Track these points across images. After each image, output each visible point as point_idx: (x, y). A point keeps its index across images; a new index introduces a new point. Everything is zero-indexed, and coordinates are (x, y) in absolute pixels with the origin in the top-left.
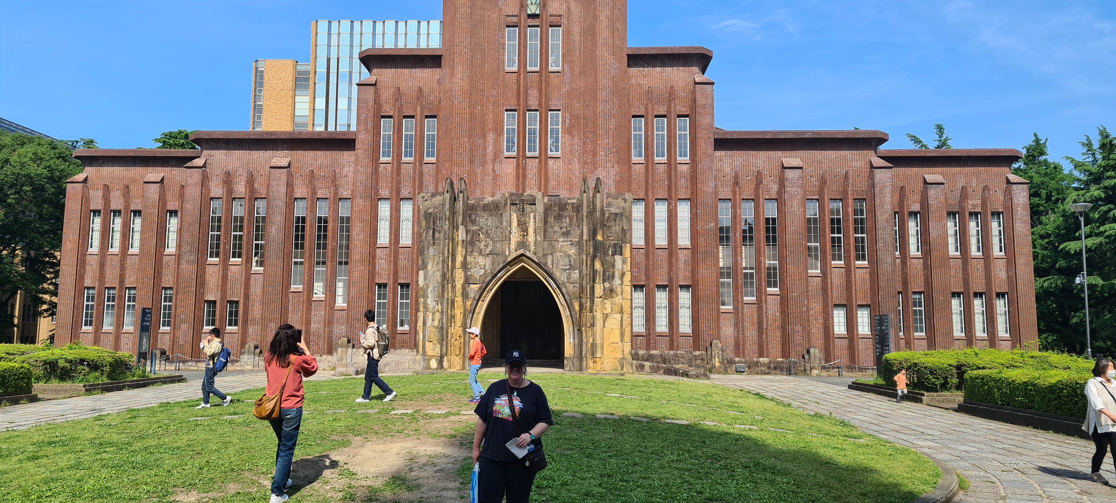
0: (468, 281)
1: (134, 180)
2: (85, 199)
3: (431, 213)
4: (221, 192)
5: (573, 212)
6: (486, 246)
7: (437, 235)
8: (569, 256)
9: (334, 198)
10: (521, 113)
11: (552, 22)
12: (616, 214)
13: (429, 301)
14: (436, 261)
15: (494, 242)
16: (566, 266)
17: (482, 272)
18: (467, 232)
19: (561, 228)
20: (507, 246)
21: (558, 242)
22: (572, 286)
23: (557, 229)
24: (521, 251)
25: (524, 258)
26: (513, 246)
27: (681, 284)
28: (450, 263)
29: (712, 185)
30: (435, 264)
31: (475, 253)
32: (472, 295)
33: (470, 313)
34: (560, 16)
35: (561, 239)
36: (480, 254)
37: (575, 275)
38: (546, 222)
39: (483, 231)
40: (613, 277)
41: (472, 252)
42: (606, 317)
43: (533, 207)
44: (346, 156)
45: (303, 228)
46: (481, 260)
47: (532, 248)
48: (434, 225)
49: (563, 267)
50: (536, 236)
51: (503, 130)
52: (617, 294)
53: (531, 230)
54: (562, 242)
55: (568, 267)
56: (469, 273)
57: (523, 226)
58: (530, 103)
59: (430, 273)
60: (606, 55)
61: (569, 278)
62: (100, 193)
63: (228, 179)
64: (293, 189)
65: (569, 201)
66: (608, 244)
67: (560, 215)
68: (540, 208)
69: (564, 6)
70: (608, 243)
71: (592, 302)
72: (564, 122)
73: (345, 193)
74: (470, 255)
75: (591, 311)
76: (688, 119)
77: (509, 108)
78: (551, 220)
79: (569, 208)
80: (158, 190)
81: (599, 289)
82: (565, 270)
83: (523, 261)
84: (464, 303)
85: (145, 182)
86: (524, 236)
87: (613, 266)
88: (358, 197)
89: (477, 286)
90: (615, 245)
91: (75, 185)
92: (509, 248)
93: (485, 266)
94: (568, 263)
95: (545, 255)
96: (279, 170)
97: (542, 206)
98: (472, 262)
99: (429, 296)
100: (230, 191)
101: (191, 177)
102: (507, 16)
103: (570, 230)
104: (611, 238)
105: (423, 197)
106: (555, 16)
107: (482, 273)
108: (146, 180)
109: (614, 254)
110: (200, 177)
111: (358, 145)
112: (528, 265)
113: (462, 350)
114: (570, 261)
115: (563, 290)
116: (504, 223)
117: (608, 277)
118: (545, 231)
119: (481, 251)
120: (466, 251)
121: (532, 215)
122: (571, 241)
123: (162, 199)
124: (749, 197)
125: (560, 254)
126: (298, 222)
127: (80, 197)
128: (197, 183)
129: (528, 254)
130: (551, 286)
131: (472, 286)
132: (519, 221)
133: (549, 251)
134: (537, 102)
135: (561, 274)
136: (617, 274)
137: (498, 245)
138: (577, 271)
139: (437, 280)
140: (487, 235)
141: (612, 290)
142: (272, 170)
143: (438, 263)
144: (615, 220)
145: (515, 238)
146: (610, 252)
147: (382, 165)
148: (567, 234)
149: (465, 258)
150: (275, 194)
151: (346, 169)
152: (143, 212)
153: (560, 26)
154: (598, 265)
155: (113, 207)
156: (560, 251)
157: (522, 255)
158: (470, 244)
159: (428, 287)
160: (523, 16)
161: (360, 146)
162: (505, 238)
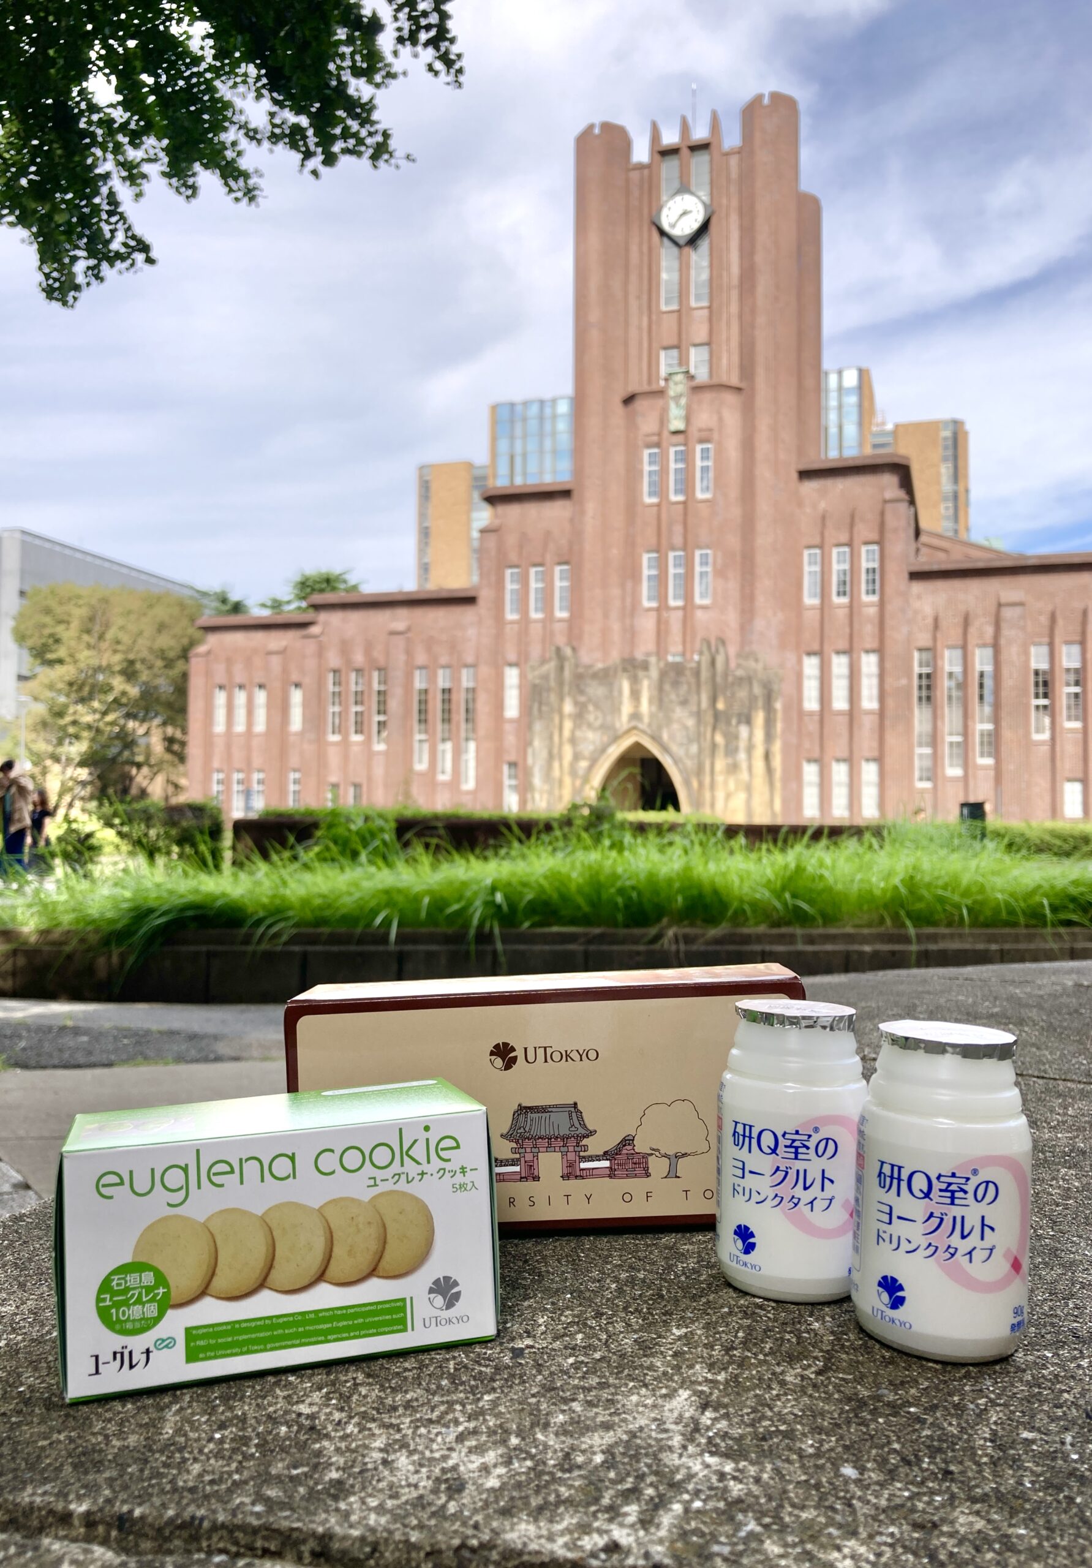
0: (577, 757)
1: (256, 650)
2: (208, 674)
3: (537, 685)
4: (339, 662)
5: (692, 677)
6: (596, 718)
7: (542, 707)
8: (687, 728)
9: (456, 665)
10: (663, 554)
11: (700, 438)
12: (741, 678)
13: (537, 781)
14: (542, 736)
15: (604, 715)
16: (683, 739)
17: (591, 747)
18: (574, 705)
19: (678, 696)
20: (617, 718)
21: (674, 712)
22: (688, 762)
23: (673, 697)
24: (633, 723)
25: (638, 732)
26: (624, 718)
27: (864, 755)
28: (557, 738)
29: (905, 631)
30: (542, 741)
31: (584, 727)
32: (581, 772)
34: (710, 428)
35: (678, 709)
36: (589, 728)
37: (693, 750)
38: (661, 689)
39: (592, 701)
40: (738, 751)
41: (579, 725)
42: (728, 796)
43: (647, 672)
44: (469, 617)
45: (426, 701)
46: (590, 735)
47: (645, 720)
48: (540, 696)
49: (679, 741)
50: (650, 706)
51: (642, 576)
53: (644, 700)
54: (679, 712)
55: (686, 741)
56: (577, 749)
57: (635, 695)
58: (674, 541)
59: (537, 750)
60: (767, 474)
61: (687, 751)
62: (223, 666)
63: (345, 648)
64: (412, 657)
65: (686, 666)
67: (677, 682)
69: (716, 421)
70: (731, 711)
71: (713, 779)
72: (715, 562)
73: (470, 657)
74: (578, 730)
75: (713, 790)
76: (879, 546)
77: (649, 548)
78: (667, 687)
79: (689, 672)
80: (281, 661)
81: (720, 764)
82: (682, 743)
83: (636, 735)
84: (572, 783)
85: (267, 652)
86: (636, 706)
87: (738, 738)
88: (482, 663)
89: (585, 763)
90: (741, 714)
91: (199, 658)
92: (620, 720)
93: (593, 740)
94: (685, 735)
95: (660, 728)
96: (397, 635)
97: (656, 673)
98: (580, 737)
100: (349, 661)
101: (309, 647)
102: (645, 435)
103: (687, 699)
104: (735, 706)
106: (703, 429)
108: (268, 649)
109: (739, 722)
110: (317, 647)
111: (480, 602)
112: (642, 739)
114: (688, 733)
115: (681, 766)
116: (615, 692)
117: (731, 751)
118: (661, 701)
119: (590, 724)
120: (574, 725)
121: (645, 682)
122: (688, 711)
123: (285, 671)
124: (955, 644)
125: (677, 726)
126: (420, 695)
127: (204, 671)
128: (314, 653)
129: (640, 726)
130: (668, 763)
131: (580, 764)
132: (630, 689)
133: (665, 723)
134: (682, 539)
135: (679, 748)
136: (743, 748)
137: (609, 718)
138: (695, 745)
140: (597, 706)
142: (390, 636)
143: (544, 739)
144: (740, 685)
146: (734, 722)
147: (508, 625)
148: (684, 703)
149: (573, 732)
150: (395, 663)
151: (468, 633)
152: (266, 686)
153: (709, 443)
154: (719, 739)
155: (237, 680)
156: (676, 722)
157: (635, 728)
158: (579, 717)
159: (535, 766)
160: (665, 434)
161: (482, 604)
162: (616, 709)
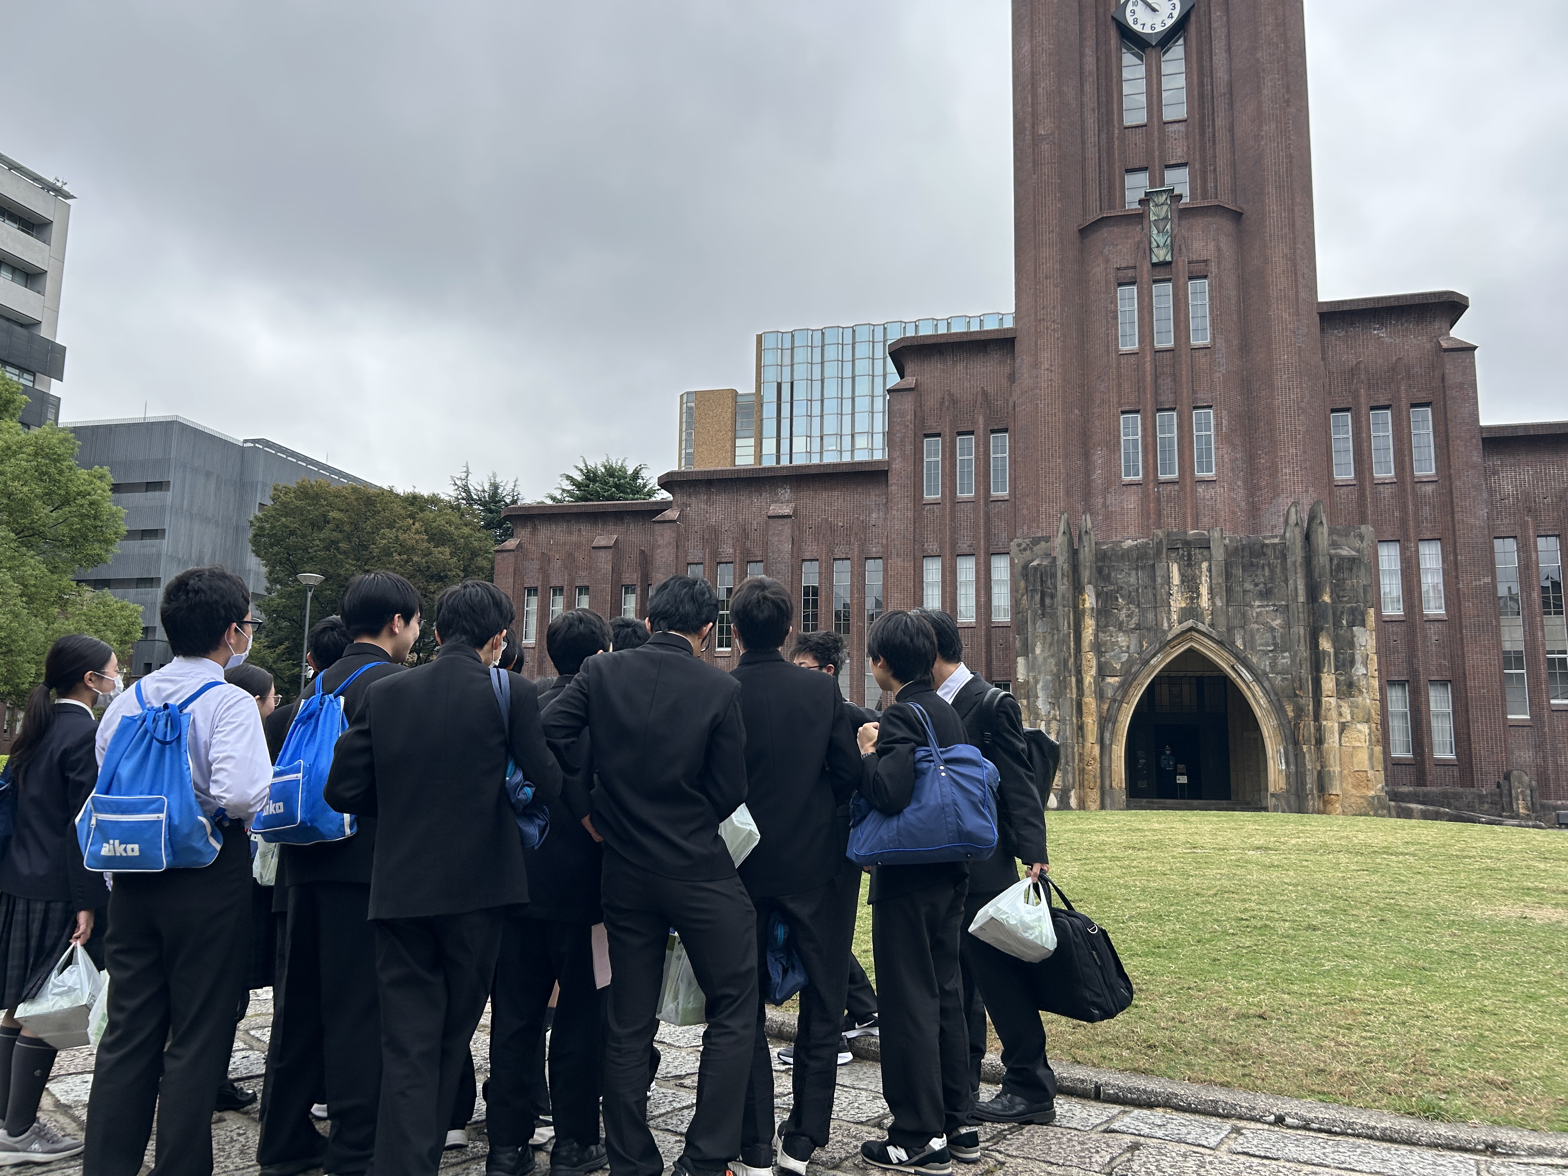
0: (1103, 672)
1: (578, 546)
2: (518, 573)
3: (1036, 568)
4: (701, 555)
5: (1276, 558)
6: (1130, 616)
7: (1048, 601)
8: (1273, 629)
9: (859, 557)
10: (1149, 414)
11: (1192, 273)
12: (1352, 560)
13: (1040, 703)
14: (1049, 640)
15: (1143, 612)
16: (1268, 645)
17: (1124, 657)
18: (1098, 596)
19: (1256, 585)
20: (1164, 616)
21: (1252, 606)
22: (1279, 678)
23: (1248, 586)
24: (1190, 623)
25: (1196, 634)
26: (1175, 617)
27: (1433, 678)
28: (1072, 644)
29: (1483, 512)
30: (1047, 646)
31: (1111, 628)
32: (1110, 693)
33: (1106, 721)
34: (1205, 261)
35: (1257, 603)
36: (1120, 629)
37: (1284, 661)
38: (1228, 576)
39: (1124, 592)
40: (1352, 663)
41: (1106, 626)
42: (1343, 727)
43: (1206, 552)
44: (872, 497)
45: (815, 602)
46: (1122, 639)
47: (1208, 619)
48: (1042, 585)
49: (1262, 648)
50: (1212, 598)
51: (1119, 443)
52: (1361, 692)
53: (1204, 590)
54: (1259, 607)
55: (1272, 648)
56: (1103, 659)
57: (1190, 584)
58: (1163, 398)
59: (1040, 659)
60: (1285, 316)
61: (1273, 665)
62: (536, 565)
63: (712, 536)
64: (800, 548)
65: (1267, 542)
66: (1340, 609)
67: (1252, 564)
68: (1218, 554)
69: (1212, 246)
70: (1340, 606)
71: (1318, 703)
72: (1218, 426)
73: (874, 549)
74: (1104, 632)
75: (1317, 717)
76: (1429, 409)
77: (1127, 408)
78: (1237, 572)
79: (1269, 552)
80: (610, 557)
81: (1328, 682)
82: (1266, 653)
83: (1192, 640)
84: (1099, 707)
85: (593, 548)
86: (1192, 598)
87: (1352, 645)
88: (894, 556)
89: (1117, 679)
90: (1352, 611)
91: (505, 554)
92: (1169, 619)
93: (1128, 647)
94: (1271, 641)
95: (1230, 630)
96: (780, 521)
97: (1222, 551)
98: (1106, 641)
99: (1040, 694)
100: (715, 553)
101: (662, 535)
102: (1118, 269)
103: (1271, 588)
104: (1345, 599)
105: (1019, 545)
106: (1197, 262)
107: (1124, 659)
108: (594, 544)
109: (1351, 624)
110: (674, 535)
111: (892, 479)
112: (1201, 644)
113: (1098, 780)
114: (1274, 638)
115: (1266, 684)
116: (1159, 580)
117: (1345, 664)
118: (1229, 590)
119: (1121, 623)
120: (1097, 625)
121: (1205, 565)
122: (1274, 605)
123: (616, 570)
124: (1550, 533)
125: (1256, 626)
126: (806, 594)
127: (511, 570)
128: (670, 543)
129: (1201, 626)
130: (1243, 679)
131: (1110, 680)
132: (1182, 575)
133: (1237, 622)
134: (1171, 397)
135: (1259, 658)
136: (1358, 658)
137: (1150, 616)
138: (1287, 654)
139: (1052, 671)
140: (1130, 600)
141: (1351, 685)
142: (771, 521)
143: (1051, 644)
144: (1351, 569)
145: (1178, 602)
146: (1344, 622)
147: (928, 507)
148: (1266, 594)
149: (1096, 636)
150: (776, 555)
151: (874, 515)
152: (591, 589)
153: (1205, 277)
154: (1326, 645)
155: (554, 582)
156: (1256, 622)
157: (1191, 629)
158: (1103, 614)
159: (1037, 682)
160: (1147, 267)
161: (894, 481)
162: (1161, 603)
